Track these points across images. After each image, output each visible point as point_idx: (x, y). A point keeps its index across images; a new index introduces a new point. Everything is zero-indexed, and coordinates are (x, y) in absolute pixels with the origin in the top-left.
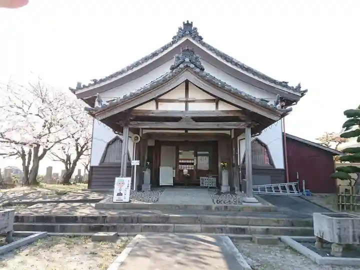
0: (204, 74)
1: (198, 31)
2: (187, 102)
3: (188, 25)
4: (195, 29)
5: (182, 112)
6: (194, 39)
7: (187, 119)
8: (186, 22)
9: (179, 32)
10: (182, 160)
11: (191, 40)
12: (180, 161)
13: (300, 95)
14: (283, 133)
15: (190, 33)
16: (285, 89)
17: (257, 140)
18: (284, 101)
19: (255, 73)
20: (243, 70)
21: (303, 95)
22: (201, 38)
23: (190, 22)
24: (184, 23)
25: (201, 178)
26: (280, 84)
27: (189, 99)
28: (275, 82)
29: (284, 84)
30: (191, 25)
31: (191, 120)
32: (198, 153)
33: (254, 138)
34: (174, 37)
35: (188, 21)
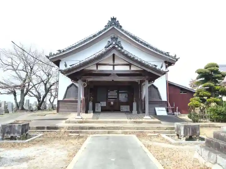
0: (123, 51)
1: (119, 22)
2: (114, 65)
3: (113, 19)
4: (118, 21)
5: (111, 71)
6: (117, 27)
7: (114, 75)
8: (112, 18)
9: (109, 23)
10: (110, 96)
11: (116, 28)
12: (109, 97)
13: (176, 60)
14: (167, 81)
15: (115, 24)
16: (167, 57)
17: (153, 85)
18: (167, 63)
19: (152, 48)
20: (145, 46)
21: (177, 60)
22: (121, 27)
23: (115, 18)
24: (111, 18)
25: (121, 106)
26: (165, 54)
27: (115, 64)
28: (162, 53)
29: (167, 54)
30: (115, 19)
31: (116, 75)
32: (120, 91)
33: (151, 84)
34: (106, 26)
35: (113, 17)
